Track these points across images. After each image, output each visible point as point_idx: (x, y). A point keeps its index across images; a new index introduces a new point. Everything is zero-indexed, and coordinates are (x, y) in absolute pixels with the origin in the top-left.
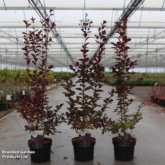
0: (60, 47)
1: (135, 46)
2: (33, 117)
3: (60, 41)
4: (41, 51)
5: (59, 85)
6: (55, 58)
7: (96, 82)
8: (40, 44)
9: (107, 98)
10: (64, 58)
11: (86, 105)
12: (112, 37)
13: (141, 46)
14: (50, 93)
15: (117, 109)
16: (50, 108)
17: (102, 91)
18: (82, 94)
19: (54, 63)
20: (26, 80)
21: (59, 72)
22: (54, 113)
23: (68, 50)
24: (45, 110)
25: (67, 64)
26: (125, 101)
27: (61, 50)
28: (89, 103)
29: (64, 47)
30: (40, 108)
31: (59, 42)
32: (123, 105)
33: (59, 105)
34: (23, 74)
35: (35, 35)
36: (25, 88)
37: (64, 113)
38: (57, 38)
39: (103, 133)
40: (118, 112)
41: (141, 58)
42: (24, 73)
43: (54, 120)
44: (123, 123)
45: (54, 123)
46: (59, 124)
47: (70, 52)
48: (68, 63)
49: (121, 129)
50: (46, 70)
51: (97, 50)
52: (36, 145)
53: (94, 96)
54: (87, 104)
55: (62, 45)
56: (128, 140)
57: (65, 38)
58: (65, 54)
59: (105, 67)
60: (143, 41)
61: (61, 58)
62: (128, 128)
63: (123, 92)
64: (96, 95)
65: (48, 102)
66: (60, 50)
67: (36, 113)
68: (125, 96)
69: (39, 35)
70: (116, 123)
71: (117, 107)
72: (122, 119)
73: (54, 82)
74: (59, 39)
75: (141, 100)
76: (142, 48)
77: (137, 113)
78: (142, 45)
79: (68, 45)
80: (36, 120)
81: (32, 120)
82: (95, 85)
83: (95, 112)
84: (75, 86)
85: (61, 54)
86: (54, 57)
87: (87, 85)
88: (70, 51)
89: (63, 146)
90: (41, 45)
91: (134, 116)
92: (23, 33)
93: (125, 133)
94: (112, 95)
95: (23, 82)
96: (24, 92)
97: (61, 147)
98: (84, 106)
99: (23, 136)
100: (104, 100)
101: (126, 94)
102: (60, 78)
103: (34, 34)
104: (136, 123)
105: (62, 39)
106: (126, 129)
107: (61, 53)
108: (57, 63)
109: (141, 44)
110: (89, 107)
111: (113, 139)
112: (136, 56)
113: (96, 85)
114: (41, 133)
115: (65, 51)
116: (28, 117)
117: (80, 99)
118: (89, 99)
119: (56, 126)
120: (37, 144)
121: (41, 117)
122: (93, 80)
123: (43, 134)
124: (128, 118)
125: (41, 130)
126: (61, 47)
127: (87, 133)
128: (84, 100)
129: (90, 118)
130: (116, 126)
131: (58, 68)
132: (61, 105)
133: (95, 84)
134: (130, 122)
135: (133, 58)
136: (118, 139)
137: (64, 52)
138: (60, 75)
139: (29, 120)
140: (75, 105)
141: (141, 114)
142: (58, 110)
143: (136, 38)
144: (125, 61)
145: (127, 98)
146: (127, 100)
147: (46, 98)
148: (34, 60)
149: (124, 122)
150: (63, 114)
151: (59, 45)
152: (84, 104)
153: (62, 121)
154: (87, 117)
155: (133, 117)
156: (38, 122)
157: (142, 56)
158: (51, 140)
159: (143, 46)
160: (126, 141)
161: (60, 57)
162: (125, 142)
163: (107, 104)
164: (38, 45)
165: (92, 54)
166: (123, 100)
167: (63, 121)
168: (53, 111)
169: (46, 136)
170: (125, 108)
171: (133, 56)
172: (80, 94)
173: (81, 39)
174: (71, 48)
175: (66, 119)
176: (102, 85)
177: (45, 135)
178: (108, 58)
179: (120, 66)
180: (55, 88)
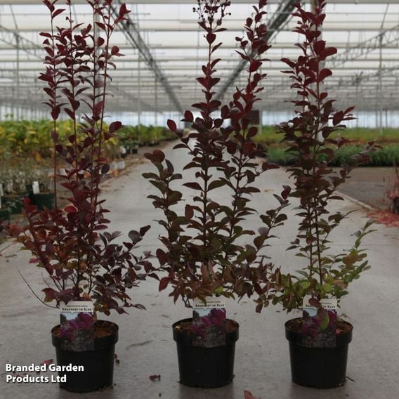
0: (136, 57)
1: (347, 51)
2: (65, 263)
3: (136, 39)
4: (88, 81)
5: (133, 164)
6: (121, 86)
7: (238, 165)
8: (86, 61)
9: (269, 210)
10: (146, 88)
11: (211, 229)
12: (282, 30)
13: (362, 54)
14: (108, 186)
15: (297, 242)
16: (112, 237)
17: (257, 190)
18: (202, 198)
19: (120, 101)
20: (41, 148)
21: (132, 127)
22: (123, 251)
23: (158, 64)
24: (100, 243)
25: (156, 103)
26: (319, 218)
27: (139, 65)
28: (221, 225)
29: (147, 56)
30: (85, 239)
31: (133, 43)
32: (314, 230)
33: (139, 231)
34: (33, 132)
35: (73, 38)
36: (39, 173)
37: (150, 252)
38: (129, 33)
39: (259, 309)
40: (302, 249)
41: (363, 86)
42: (36, 130)
43: (124, 271)
44: (315, 281)
45: (124, 280)
46: (137, 281)
47: (164, 70)
48: (158, 101)
49: (310, 297)
50: (102, 134)
51: (239, 66)
52: (74, 342)
53: (234, 204)
54: (215, 228)
55: (140, 51)
56: (330, 328)
57: (150, 33)
58: (151, 75)
59: (262, 111)
60: (368, 38)
61: (140, 86)
62: (330, 295)
63: (314, 195)
64: (239, 202)
65: (108, 222)
66: (135, 65)
67: (73, 252)
68: (320, 205)
69: (85, 39)
70: (294, 281)
71: (298, 236)
72: (311, 268)
73: (120, 156)
74: (133, 36)
75: (364, 208)
76: (366, 60)
77: (353, 252)
78: (365, 51)
79: (157, 51)
80: (75, 271)
81: (65, 270)
82: (237, 175)
83: (236, 248)
84: (179, 176)
85: (139, 77)
86: (120, 84)
87: (215, 173)
88: (163, 68)
89: (148, 342)
90: (91, 65)
91: (345, 260)
92: (42, 34)
93: (321, 310)
94: (284, 204)
95: (34, 156)
96: (36, 186)
97: (142, 344)
98: (207, 232)
99: (35, 312)
100: (262, 217)
101: (324, 199)
102: (136, 144)
103: (70, 37)
104: (351, 281)
105: (142, 34)
106: (323, 298)
107: (139, 73)
108: (126, 100)
109: (363, 48)
110: (221, 236)
111: (287, 324)
112: (348, 82)
113: (239, 173)
114: (88, 307)
115: (150, 67)
116: (53, 262)
117: (196, 212)
118: (220, 211)
119: (130, 287)
120: (78, 339)
121: (89, 262)
122: (231, 161)
123: (92, 311)
124: (330, 267)
125: (88, 299)
126: (140, 57)
127: (216, 307)
128: (207, 215)
129: (224, 267)
130: (294, 288)
131: (130, 115)
132: (144, 230)
133: (237, 171)
134: (335, 278)
135: (341, 87)
136: (301, 324)
137: (148, 72)
138: (135, 135)
139: (55, 271)
140: (182, 230)
141: (365, 255)
142: (134, 243)
143: (349, 30)
144: (319, 110)
145: (325, 212)
146: (325, 217)
147: (102, 211)
148: (70, 107)
149: (316, 277)
150: (148, 255)
151: (132, 51)
152: (207, 227)
153: (145, 275)
154: (216, 263)
155: (341, 263)
156: (80, 278)
157: (366, 79)
158: (115, 328)
159: (367, 53)
160: (323, 332)
161: (137, 84)
162: (321, 335)
163: (270, 227)
164: (83, 64)
165: (226, 77)
166: (314, 215)
167: (149, 275)
168: (121, 247)
169: (101, 316)
170: (322, 237)
171: (341, 82)
172: (196, 199)
173: (196, 33)
174: (167, 61)
175: (158, 270)
176: (255, 173)
177: (98, 312)
178: (270, 86)
179: (305, 123)
180: (123, 172)
